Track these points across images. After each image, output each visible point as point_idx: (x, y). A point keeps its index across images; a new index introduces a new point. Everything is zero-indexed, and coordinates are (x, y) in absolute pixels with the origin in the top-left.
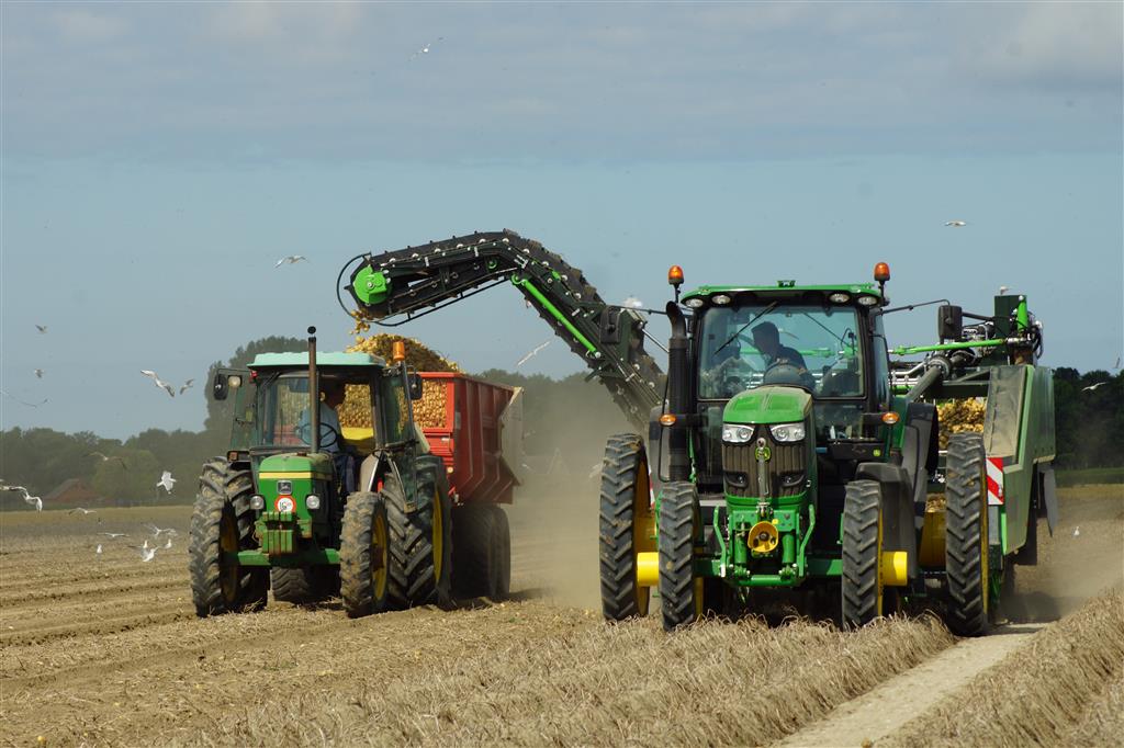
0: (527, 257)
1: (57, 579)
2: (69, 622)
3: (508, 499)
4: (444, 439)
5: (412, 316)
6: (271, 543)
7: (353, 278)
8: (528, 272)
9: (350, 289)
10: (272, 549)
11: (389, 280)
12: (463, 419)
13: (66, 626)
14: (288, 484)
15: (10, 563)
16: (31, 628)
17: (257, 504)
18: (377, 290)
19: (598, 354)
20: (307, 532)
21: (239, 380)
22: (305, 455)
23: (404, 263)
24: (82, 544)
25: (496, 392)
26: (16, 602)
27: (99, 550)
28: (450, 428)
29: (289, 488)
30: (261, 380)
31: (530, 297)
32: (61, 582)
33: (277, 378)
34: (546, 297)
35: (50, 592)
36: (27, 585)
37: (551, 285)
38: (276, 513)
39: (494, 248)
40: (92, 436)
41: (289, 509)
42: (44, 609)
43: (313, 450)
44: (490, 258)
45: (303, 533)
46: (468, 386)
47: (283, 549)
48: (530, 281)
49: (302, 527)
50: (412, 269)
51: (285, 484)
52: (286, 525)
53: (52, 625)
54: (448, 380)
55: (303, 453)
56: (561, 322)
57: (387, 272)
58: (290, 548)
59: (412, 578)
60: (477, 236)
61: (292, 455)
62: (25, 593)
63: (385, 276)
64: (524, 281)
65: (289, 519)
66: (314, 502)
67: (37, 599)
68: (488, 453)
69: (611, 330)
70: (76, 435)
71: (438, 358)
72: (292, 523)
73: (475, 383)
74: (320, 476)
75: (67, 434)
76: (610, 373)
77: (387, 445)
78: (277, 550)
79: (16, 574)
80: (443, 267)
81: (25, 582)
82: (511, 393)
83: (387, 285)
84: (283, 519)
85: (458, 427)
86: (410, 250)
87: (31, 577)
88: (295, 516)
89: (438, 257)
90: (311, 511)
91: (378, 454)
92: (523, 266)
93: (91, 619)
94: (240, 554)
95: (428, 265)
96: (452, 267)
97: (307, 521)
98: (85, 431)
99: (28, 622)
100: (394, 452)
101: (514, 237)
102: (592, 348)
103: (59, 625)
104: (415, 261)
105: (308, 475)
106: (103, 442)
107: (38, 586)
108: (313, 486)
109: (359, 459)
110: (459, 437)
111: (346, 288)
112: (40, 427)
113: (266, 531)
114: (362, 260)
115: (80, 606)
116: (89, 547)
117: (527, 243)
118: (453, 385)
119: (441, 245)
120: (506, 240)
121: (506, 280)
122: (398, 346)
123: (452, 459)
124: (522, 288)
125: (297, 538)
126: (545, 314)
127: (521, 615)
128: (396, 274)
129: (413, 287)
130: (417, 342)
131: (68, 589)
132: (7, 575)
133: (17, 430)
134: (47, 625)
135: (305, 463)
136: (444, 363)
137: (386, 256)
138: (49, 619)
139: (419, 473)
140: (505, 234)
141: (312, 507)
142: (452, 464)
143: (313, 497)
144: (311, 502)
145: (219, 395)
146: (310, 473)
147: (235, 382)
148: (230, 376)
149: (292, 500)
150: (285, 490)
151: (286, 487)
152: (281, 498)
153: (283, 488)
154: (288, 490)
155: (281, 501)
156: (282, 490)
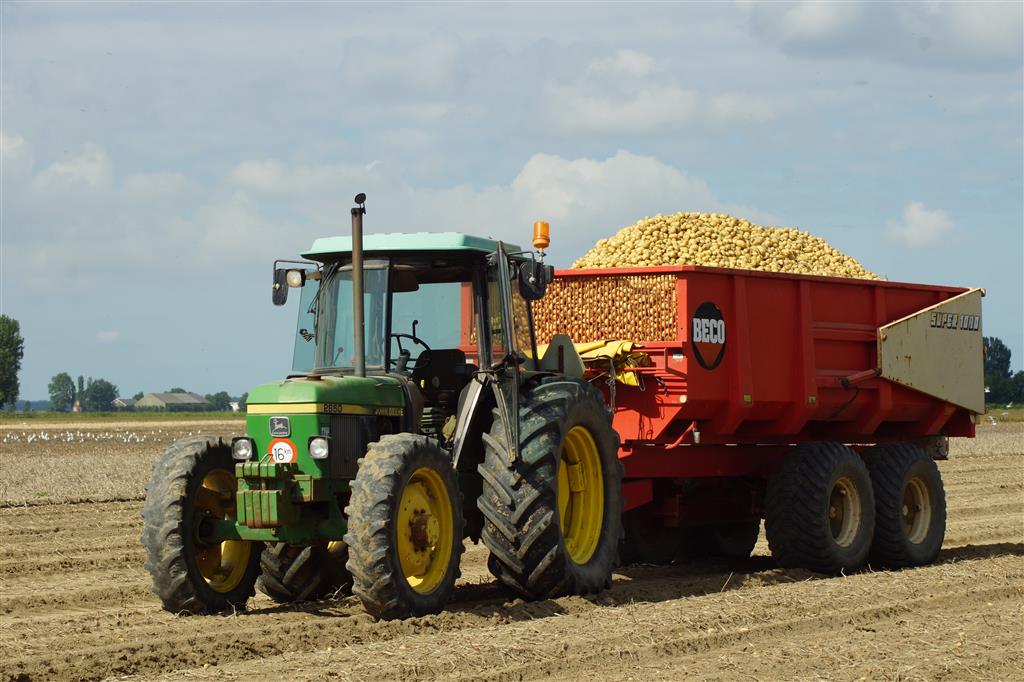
4: (676, 357)
14: (284, 422)
17: (243, 452)
20: (307, 493)
21: (299, 275)
29: (286, 428)
38: (256, 466)
41: (288, 458)
45: (300, 495)
47: (265, 516)
49: (299, 485)
51: (280, 421)
52: (269, 483)
58: (274, 517)
59: (530, 560)
66: (320, 449)
77: (493, 365)
78: (258, 519)
84: (264, 474)
88: (293, 467)
90: (319, 462)
91: (482, 377)
105: (313, 408)
108: (318, 425)
113: (244, 491)
118: (684, 282)
123: (685, 384)
125: (289, 502)
141: (318, 457)
142: (685, 390)
143: (320, 440)
144: (317, 448)
145: (279, 298)
146: (314, 405)
147: (295, 278)
148: (288, 271)
149: (289, 444)
150: (280, 430)
151: (281, 426)
152: (276, 442)
153: (277, 427)
154: (283, 430)
155: (274, 447)
156: (276, 431)
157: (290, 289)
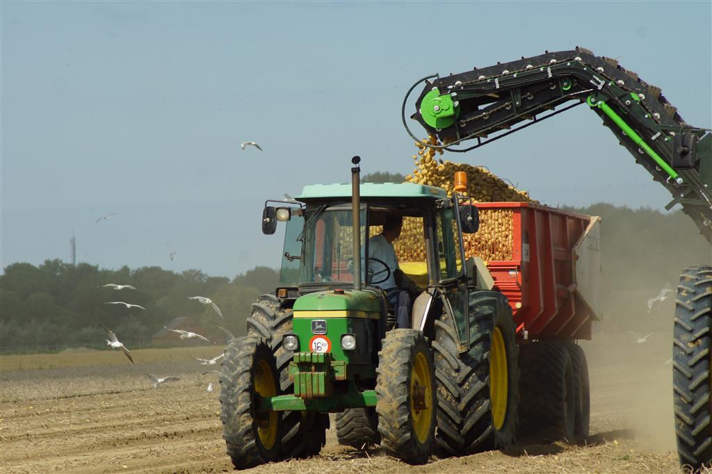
0: (601, 76)
1: (169, 417)
2: (182, 461)
3: (586, 334)
4: (511, 273)
5: (483, 140)
6: (303, 385)
7: (418, 104)
8: (605, 94)
9: (417, 117)
10: (303, 392)
11: (457, 103)
12: (532, 252)
13: (179, 465)
14: (323, 323)
15: (122, 402)
16: (144, 467)
17: (291, 344)
18: (444, 114)
19: (680, 180)
20: (341, 374)
21: (287, 212)
22: (342, 293)
23: (472, 85)
24: (193, 382)
25: (569, 222)
26: (129, 441)
27: (210, 388)
28: (517, 262)
29: (322, 327)
30: (310, 213)
31: (609, 122)
32: (173, 421)
33: (324, 210)
34: (623, 119)
35: (162, 430)
36: (140, 424)
37: (629, 106)
38: (308, 354)
39: (569, 68)
40: (199, 274)
41: (324, 349)
42: (156, 448)
43: (357, 287)
44: (564, 79)
45: (337, 375)
46: (537, 216)
47: (315, 392)
48: (607, 103)
49: (336, 369)
50: (481, 91)
51: (319, 323)
52: (319, 367)
53: (166, 463)
54: (515, 209)
55: (340, 289)
56: (643, 149)
57: (454, 94)
58: (322, 391)
60: (548, 56)
61: (328, 294)
62: (138, 432)
63: (453, 99)
64: (601, 104)
65: (322, 360)
66: (349, 343)
67: (150, 438)
68: (560, 286)
69: (684, 154)
70: (184, 273)
71: (506, 186)
72: (326, 364)
73: (546, 213)
74: (362, 315)
75: (175, 272)
76: (694, 202)
77: (440, 282)
78: (309, 393)
79: (128, 413)
80: (514, 89)
81: (137, 421)
82: (587, 222)
83: (455, 109)
84: (315, 360)
85: (526, 259)
86: (476, 72)
87: (142, 416)
88: (328, 357)
89: (509, 79)
90: (347, 352)
91: (432, 290)
92: (600, 87)
93: (204, 458)
94: (273, 400)
95: (498, 87)
96: (524, 89)
97: (342, 362)
98: (193, 268)
99: (141, 461)
100: (447, 289)
101: (587, 56)
102: (673, 174)
103: (172, 463)
104: (484, 83)
105: (344, 314)
106: (211, 280)
107: (150, 425)
108: (349, 326)
109: (414, 294)
110: (528, 271)
111: (412, 117)
112: (149, 266)
113: (298, 373)
114: (424, 84)
115: (193, 445)
116: (200, 385)
117: (602, 61)
118: (519, 214)
119: (511, 66)
120: (578, 58)
121: (582, 102)
122: (460, 176)
123: (520, 294)
124: (600, 112)
125: (331, 380)
126: (626, 141)
127: (636, 452)
128: (465, 96)
129: (485, 110)
130: (485, 170)
131: (180, 428)
132: (119, 414)
133: (126, 269)
134: (160, 464)
135: (341, 301)
136: (513, 192)
137: (452, 79)
138: (162, 459)
139: (471, 309)
140: (577, 51)
141: (348, 348)
142: (520, 299)
143: (348, 337)
144: (347, 342)
145: (269, 229)
146: (345, 312)
147: (283, 215)
148: (278, 209)
149: (326, 339)
150: (319, 329)
151: (320, 326)
152: (316, 338)
153: (317, 327)
154: (322, 329)
155: (314, 341)
156: (317, 330)
157: (278, 222)
